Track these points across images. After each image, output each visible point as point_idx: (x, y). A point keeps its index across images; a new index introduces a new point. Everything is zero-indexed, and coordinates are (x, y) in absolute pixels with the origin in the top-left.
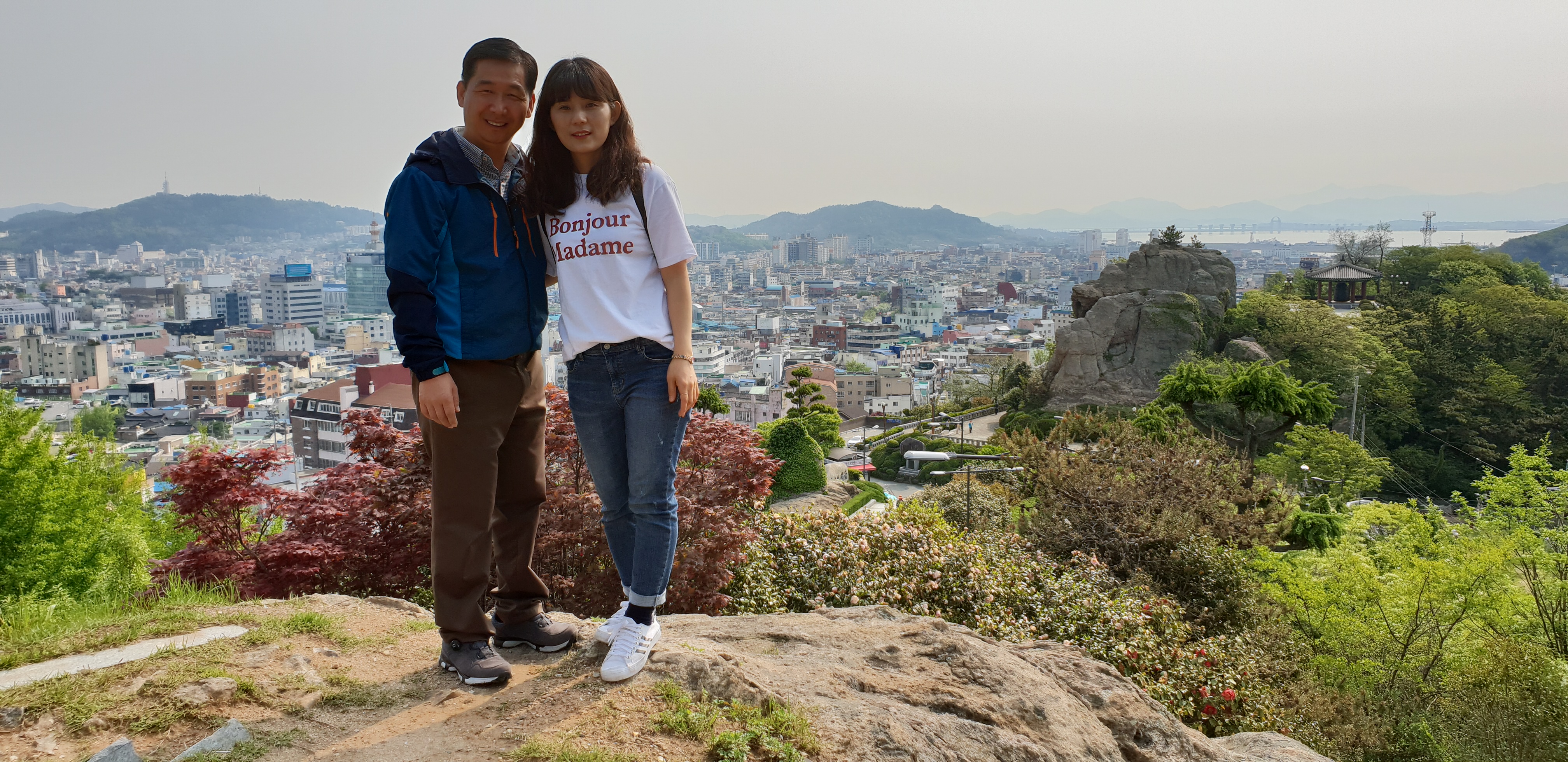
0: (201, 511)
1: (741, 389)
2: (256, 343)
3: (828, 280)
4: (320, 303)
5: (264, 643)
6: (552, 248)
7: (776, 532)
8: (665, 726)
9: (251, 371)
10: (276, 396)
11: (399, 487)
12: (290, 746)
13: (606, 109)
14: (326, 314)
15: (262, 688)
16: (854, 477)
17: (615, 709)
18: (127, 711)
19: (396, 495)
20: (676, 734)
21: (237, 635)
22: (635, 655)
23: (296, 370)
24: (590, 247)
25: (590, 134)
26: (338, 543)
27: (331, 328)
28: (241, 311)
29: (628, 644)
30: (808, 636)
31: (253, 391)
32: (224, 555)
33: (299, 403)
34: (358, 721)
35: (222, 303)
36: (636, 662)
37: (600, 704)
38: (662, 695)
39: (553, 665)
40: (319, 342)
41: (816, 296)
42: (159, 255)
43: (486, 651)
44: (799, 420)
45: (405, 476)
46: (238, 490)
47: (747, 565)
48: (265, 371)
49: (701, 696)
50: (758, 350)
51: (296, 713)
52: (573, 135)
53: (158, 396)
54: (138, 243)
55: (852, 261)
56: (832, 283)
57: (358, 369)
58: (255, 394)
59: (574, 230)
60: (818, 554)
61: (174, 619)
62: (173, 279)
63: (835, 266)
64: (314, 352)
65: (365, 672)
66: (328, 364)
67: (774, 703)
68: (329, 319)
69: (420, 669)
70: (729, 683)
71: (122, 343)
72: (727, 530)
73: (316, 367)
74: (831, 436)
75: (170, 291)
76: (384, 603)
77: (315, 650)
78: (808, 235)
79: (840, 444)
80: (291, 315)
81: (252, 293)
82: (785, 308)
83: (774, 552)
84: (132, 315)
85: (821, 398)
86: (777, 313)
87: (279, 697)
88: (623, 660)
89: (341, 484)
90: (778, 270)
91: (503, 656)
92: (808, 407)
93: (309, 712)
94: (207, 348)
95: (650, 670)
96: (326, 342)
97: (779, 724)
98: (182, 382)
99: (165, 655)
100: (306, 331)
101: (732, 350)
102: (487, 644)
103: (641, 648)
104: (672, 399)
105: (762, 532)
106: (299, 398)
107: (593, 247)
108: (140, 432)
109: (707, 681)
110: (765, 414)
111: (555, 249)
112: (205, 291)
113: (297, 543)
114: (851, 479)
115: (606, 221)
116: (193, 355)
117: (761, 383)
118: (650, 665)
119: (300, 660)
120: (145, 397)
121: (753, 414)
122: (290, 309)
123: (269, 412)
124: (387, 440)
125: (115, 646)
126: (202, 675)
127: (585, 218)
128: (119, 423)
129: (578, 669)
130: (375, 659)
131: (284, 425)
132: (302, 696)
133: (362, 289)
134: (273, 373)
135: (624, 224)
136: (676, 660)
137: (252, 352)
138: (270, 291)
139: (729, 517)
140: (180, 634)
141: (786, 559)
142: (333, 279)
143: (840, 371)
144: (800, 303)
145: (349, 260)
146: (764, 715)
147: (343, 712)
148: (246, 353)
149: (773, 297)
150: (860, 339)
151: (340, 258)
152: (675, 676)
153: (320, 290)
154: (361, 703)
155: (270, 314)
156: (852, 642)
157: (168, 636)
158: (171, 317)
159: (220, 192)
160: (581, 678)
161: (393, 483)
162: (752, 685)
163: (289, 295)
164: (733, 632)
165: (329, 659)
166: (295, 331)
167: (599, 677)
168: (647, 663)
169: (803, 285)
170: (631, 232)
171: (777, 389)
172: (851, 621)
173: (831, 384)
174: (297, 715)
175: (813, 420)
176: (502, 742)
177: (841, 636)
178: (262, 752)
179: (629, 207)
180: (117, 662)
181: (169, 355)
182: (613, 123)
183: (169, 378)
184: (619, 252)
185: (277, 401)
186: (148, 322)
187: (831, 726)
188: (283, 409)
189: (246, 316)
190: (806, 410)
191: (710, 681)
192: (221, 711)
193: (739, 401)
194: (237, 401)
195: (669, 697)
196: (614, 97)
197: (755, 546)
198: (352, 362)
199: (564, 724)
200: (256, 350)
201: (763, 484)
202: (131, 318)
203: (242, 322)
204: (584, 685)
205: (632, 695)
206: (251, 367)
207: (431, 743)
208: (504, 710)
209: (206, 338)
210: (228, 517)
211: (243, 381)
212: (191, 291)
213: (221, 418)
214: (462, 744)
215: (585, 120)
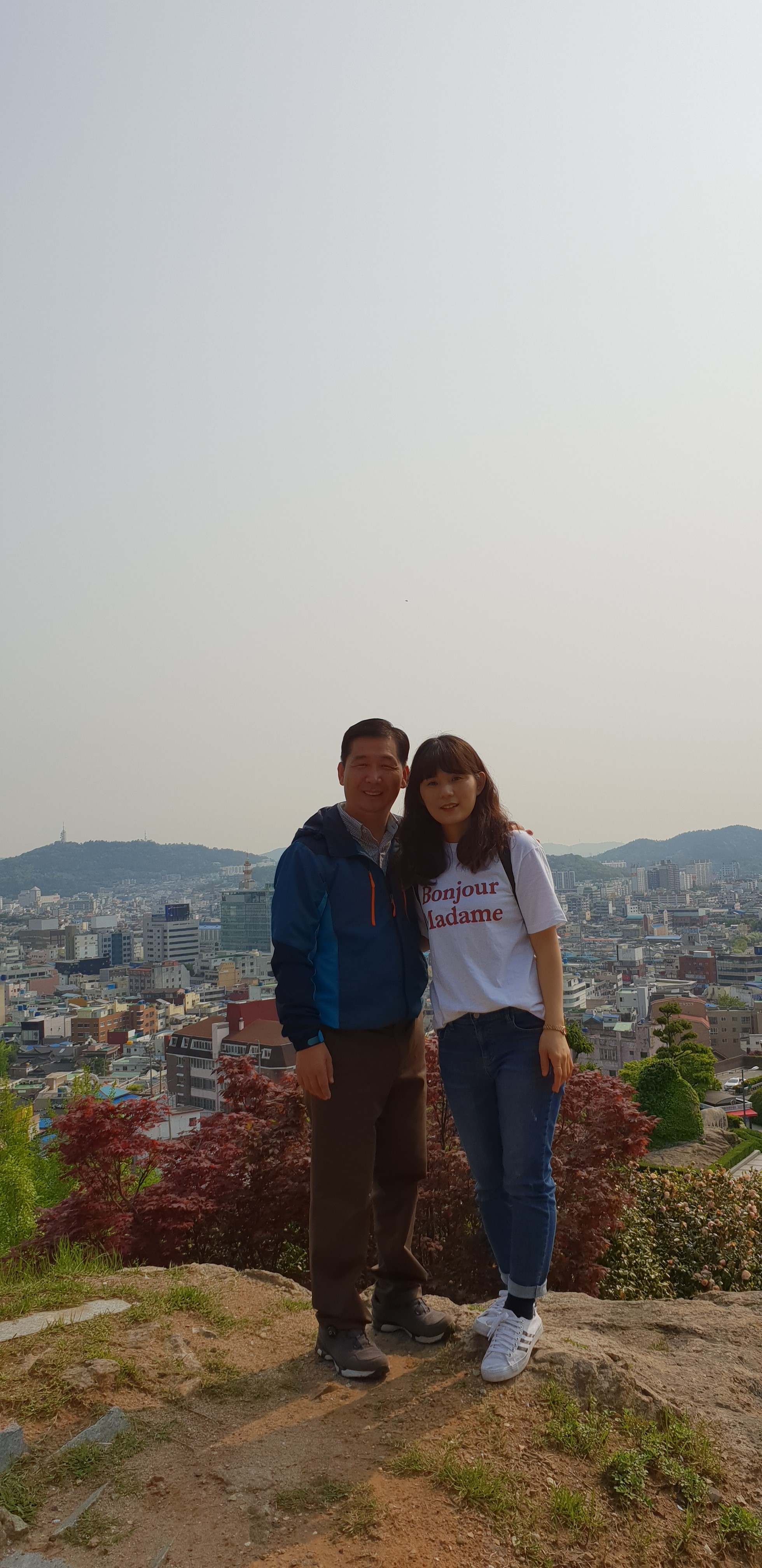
0: (85, 1161)
1: (605, 1025)
2: (137, 981)
3: (692, 908)
4: (197, 941)
5: (146, 1321)
6: (424, 915)
7: (653, 1193)
8: (552, 1439)
9: (131, 1008)
10: (153, 1032)
11: (271, 1140)
12: (169, 1440)
13: (471, 781)
14: (201, 951)
15: (144, 1371)
16: (733, 1124)
17: (498, 1415)
18: (19, 1392)
19: (268, 1149)
20: (565, 1450)
21: (121, 1310)
22: (516, 1352)
23: (172, 1006)
24: (460, 915)
25: (457, 805)
26: (211, 1197)
27: (206, 964)
28: (125, 950)
29: (506, 1338)
30: (701, 1329)
31: (133, 1029)
32: (104, 1207)
33: (174, 1040)
34: (236, 1414)
35: (107, 943)
36: (517, 1360)
37: (483, 1408)
38: (547, 1401)
39: (430, 1359)
40: (194, 978)
41: (680, 925)
42: (54, 899)
43: (362, 1340)
44: (670, 1061)
45: (276, 1130)
46: (120, 1140)
47: (623, 1232)
48: (144, 1008)
49: (589, 1403)
50: (620, 983)
51: (176, 1403)
52: (442, 808)
53: (47, 1033)
54: (36, 888)
55: (717, 888)
56: (697, 911)
57: (229, 1005)
58: (134, 1031)
59: (445, 898)
60: (702, 1221)
61: (63, 1290)
62: (66, 921)
63: (699, 893)
64: (189, 988)
65: (243, 1356)
66: (202, 1001)
67: (670, 1415)
68: (205, 957)
69: (296, 1356)
70: (620, 1390)
71: (18, 982)
72: (601, 1194)
73: (190, 1003)
74: (706, 1079)
75: (63, 932)
76: (260, 1277)
77: (194, 1330)
78: (669, 861)
79: (717, 1087)
80: (169, 953)
81: (135, 932)
82: (648, 937)
83: (652, 1217)
84: (28, 956)
85: (693, 1036)
86: (640, 943)
87: (160, 1382)
88: (505, 1358)
89: (216, 1135)
90: (638, 898)
91: (378, 1345)
92: (680, 1047)
93: (188, 1401)
94: (92, 986)
95: (533, 1370)
96: (201, 979)
97: (677, 1441)
98: (69, 1019)
99: (55, 1330)
100: (183, 967)
101: (593, 983)
102: (364, 1333)
103: (522, 1345)
104: (545, 1073)
105: (639, 1193)
106: (173, 1035)
107: (464, 915)
108: (29, 1069)
109: (595, 1386)
110: (632, 1053)
111: (427, 916)
112: (93, 931)
113: (173, 1196)
114: (730, 1126)
115: (477, 890)
116: (80, 993)
117: (626, 1018)
118: (533, 1365)
119: (180, 1341)
120: (36, 1034)
121: (619, 1053)
122: (169, 947)
123: (146, 1048)
124: (259, 1090)
125: (10, 1319)
126: (88, 1355)
127: (455, 887)
128: (11, 1060)
129: (457, 1364)
130: (252, 1343)
131: (159, 1062)
132: (182, 1382)
133: (236, 927)
134: (151, 1010)
135: (493, 892)
136: (561, 1360)
137: (133, 991)
138: (151, 931)
139: (604, 1180)
140: (69, 1307)
141: (666, 1225)
142: (209, 917)
143: (712, 1005)
144: (664, 932)
145: (224, 899)
146: (661, 1429)
147: (221, 1403)
148: (128, 992)
149: (635, 926)
150: (732, 971)
151: (215, 897)
152: (560, 1379)
153: (197, 928)
154: (239, 1393)
155: (151, 953)
156: (751, 1338)
157: (57, 1309)
158: (62, 957)
159: (109, 839)
160: (461, 1375)
161: (264, 1137)
162: (645, 1393)
163: (169, 934)
164: (617, 1320)
165: (207, 1340)
166: (173, 969)
167: (480, 1375)
168: (529, 1362)
169: (666, 914)
170: (500, 899)
171: (644, 1025)
172: (748, 1309)
173: (703, 1020)
174: (176, 1404)
175: (685, 1061)
176: (381, 1448)
177: (738, 1330)
178: (143, 1446)
179: (497, 874)
180: (11, 1336)
181: (58, 994)
182: (479, 793)
183: (57, 1015)
184: (489, 919)
185: (153, 1038)
186: (42, 962)
187: (737, 1447)
188: (159, 1046)
189: (129, 955)
190: (677, 1050)
191: (598, 1386)
192: (105, 1397)
193: (603, 1038)
194: (118, 1038)
195: (554, 1404)
196: (478, 767)
197: (632, 1212)
198: (223, 998)
199: (446, 1431)
200: (137, 988)
201: (639, 1144)
202: (27, 958)
203: (125, 961)
204: (464, 1385)
205: (515, 1400)
206: (130, 1004)
207: (309, 1444)
208: (382, 1408)
209: (91, 977)
210: (109, 1168)
211: (124, 1019)
212: (81, 932)
213: (102, 1054)
214: (340, 1449)
215: (452, 793)
